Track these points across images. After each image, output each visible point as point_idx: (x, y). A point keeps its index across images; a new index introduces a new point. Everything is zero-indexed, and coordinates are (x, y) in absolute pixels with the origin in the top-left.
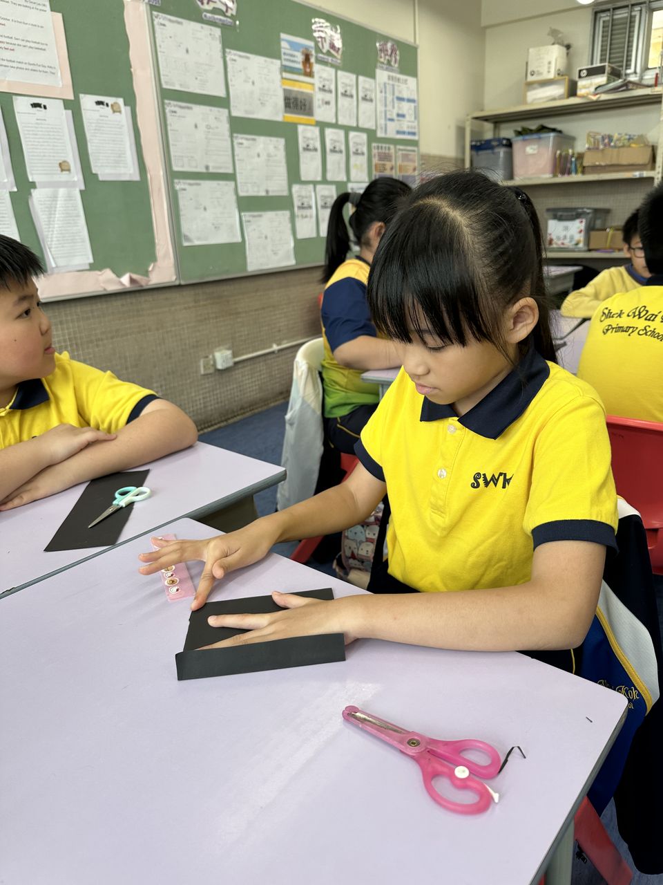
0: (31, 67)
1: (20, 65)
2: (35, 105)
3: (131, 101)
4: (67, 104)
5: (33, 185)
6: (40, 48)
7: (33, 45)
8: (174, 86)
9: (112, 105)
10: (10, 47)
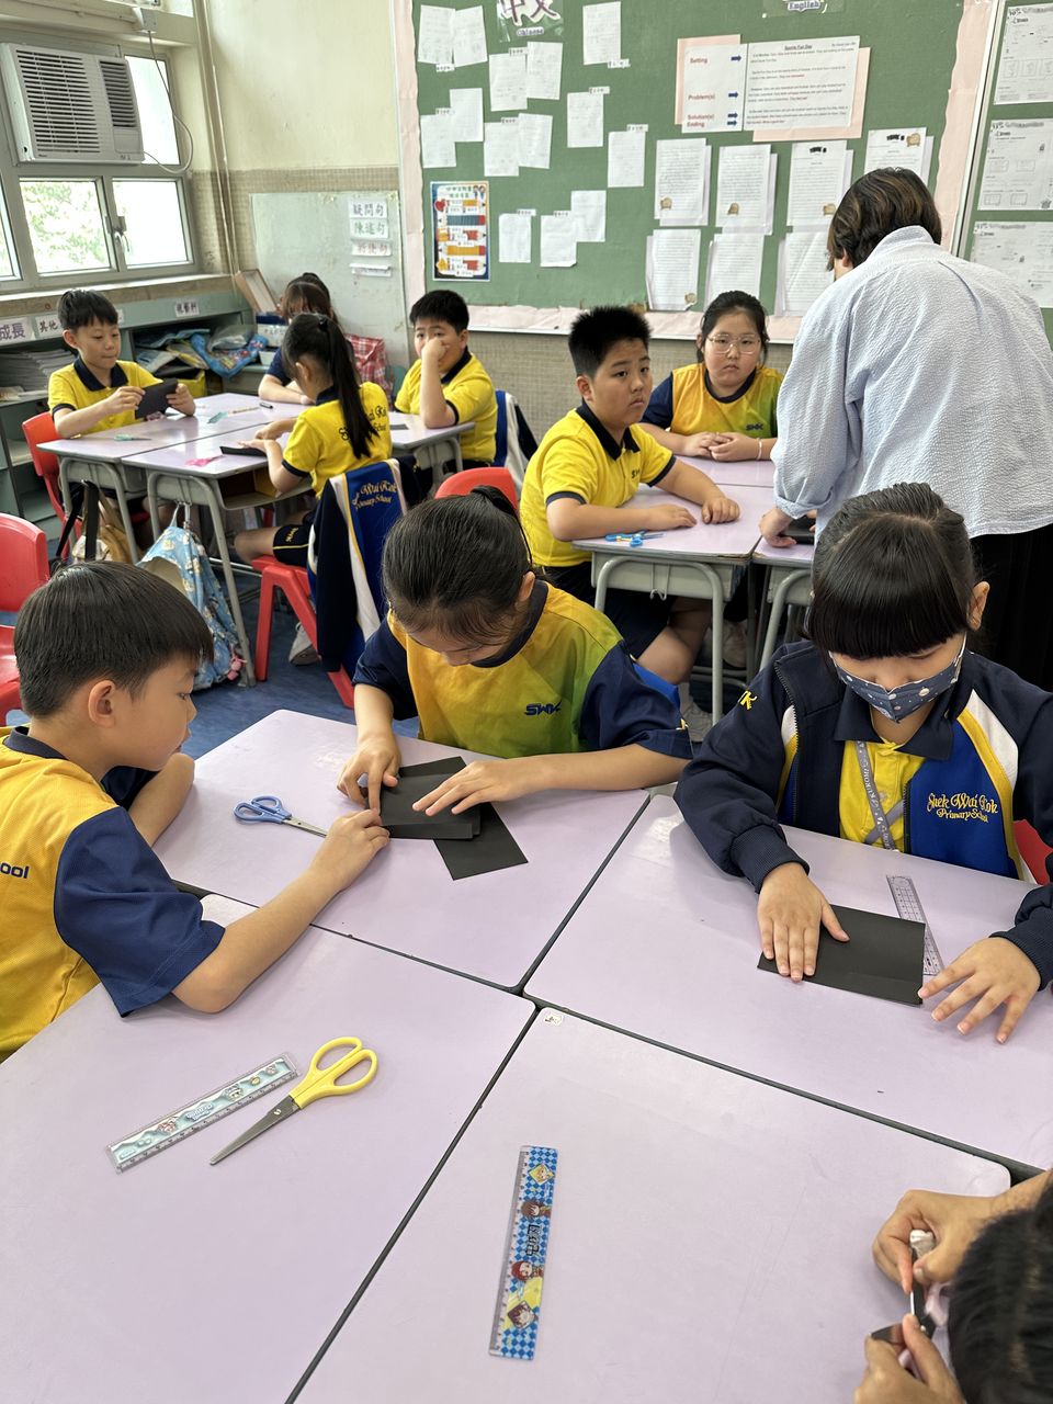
0: (819, 112)
1: (808, 112)
2: (814, 150)
3: (936, 129)
4: (851, 144)
5: (790, 229)
6: (836, 89)
7: (828, 89)
8: (1017, 99)
9: (909, 138)
10: (804, 95)
